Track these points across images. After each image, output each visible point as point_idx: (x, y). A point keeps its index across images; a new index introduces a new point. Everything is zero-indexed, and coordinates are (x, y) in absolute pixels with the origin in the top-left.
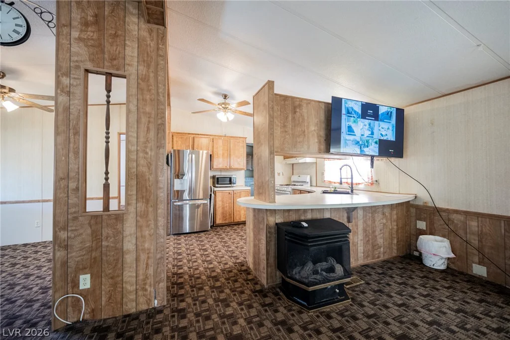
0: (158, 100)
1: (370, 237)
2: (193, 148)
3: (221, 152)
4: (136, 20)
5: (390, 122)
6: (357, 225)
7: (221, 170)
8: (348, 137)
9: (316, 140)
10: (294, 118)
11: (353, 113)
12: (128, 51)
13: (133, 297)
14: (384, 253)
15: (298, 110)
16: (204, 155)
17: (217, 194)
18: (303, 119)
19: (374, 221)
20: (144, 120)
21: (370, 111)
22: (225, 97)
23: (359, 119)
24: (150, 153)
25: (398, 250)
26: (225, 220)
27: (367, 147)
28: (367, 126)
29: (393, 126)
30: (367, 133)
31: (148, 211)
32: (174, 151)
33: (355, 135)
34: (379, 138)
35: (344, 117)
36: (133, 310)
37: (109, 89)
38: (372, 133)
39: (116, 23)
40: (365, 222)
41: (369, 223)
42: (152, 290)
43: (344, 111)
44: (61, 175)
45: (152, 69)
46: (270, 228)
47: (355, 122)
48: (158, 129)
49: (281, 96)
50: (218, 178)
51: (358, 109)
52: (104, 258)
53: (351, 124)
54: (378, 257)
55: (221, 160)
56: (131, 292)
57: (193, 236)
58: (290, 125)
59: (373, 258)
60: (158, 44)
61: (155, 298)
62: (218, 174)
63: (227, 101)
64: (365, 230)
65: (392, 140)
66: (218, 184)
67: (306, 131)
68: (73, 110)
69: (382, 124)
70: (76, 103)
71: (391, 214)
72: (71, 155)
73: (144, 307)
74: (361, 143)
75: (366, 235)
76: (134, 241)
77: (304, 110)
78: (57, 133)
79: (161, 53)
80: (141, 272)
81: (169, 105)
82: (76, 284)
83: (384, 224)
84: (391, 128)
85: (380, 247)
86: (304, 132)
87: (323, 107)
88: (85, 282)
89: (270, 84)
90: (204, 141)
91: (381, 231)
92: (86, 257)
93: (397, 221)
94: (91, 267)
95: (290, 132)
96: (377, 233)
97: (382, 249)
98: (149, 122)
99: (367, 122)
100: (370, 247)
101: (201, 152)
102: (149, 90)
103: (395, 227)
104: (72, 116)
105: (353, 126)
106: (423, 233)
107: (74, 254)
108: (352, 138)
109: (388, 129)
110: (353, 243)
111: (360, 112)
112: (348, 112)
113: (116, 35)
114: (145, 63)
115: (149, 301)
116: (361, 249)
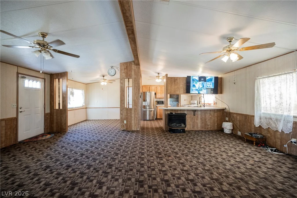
0: (138, 83)
1: (204, 121)
2: (149, 91)
3: (159, 92)
4: (134, 65)
5: (211, 82)
6: (198, 117)
7: (160, 98)
8: (193, 88)
9: (183, 90)
10: (174, 83)
11: (195, 80)
12: (132, 73)
13: (134, 127)
14: (210, 128)
15: (176, 81)
16: (153, 93)
17: (158, 107)
18: (178, 84)
19: (205, 116)
20: (136, 88)
21: (202, 79)
22: (159, 74)
23: (198, 82)
24: (137, 95)
25: (217, 127)
26: (161, 117)
27: (201, 91)
28: (201, 84)
29: (213, 83)
30: (201, 86)
31: (136, 108)
32: (143, 92)
34: (207, 88)
35: (191, 82)
36: (134, 130)
37: (129, 82)
38: (203, 86)
39: (130, 67)
40: (201, 116)
41: (203, 116)
42: (137, 126)
43: (191, 80)
44: (121, 100)
45: (137, 76)
46: (166, 115)
47: (196, 83)
49: (170, 77)
50: (158, 102)
51: (197, 79)
52: (128, 118)
53: (194, 84)
54: (208, 129)
55: (159, 95)
57: (149, 121)
58: (173, 86)
59: (205, 128)
60: (138, 70)
62: (158, 100)
63: (159, 75)
64: (201, 119)
65: (212, 88)
66: (158, 103)
67: (179, 87)
68: (123, 87)
69: (208, 83)
70: (123, 85)
71: (214, 114)
72: (123, 96)
73: (136, 130)
74: (198, 90)
75: (202, 120)
76: (134, 115)
77: (178, 81)
78: (120, 92)
79: (139, 72)
80: (135, 122)
81: (141, 77)
82: (124, 122)
83: (210, 118)
84: (212, 84)
85: (208, 126)
87: (185, 79)
88: (125, 122)
89: (167, 75)
90: (153, 88)
91: (209, 120)
92: (125, 117)
93: (217, 117)
94: (126, 119)
96: (207, 120)
97: (209, 126)
99: (201, 83)
100: (203, 125)
101: (152, 92)
102: (136, 81)
103: (216, 119)
106: (227, 121)
107: (123, 116)
108: (195, 88)
109: (211, 84)
110: (196, 122)
111: (198, 80)
112: (193, 80)
113: (130, 70)
114: (135, 74)
115: (137, 129)
116: (199, 125)
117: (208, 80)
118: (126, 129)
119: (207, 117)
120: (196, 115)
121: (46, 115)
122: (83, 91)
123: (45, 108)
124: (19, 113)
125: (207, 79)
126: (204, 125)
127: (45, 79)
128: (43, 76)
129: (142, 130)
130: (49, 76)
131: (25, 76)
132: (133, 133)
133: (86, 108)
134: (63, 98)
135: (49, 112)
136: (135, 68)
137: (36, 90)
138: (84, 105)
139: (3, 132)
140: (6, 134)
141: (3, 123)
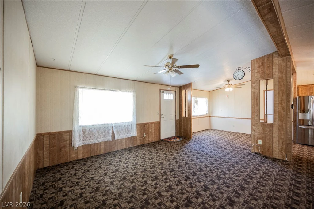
0: (287, 84)
4: (277, 58)
12: (274, 70)
13: (277, 153)
20: (281, 92)
24: (283, 104)
31: (283, 125)
32: (300, 97)
36: (277, 158)
37: (267, 84)
39: (269, 63)
42: (285, 153)
44: (253, 111)
45: (284, 73)
48: (287, 95)
52: (266, 137)
56: (275, 151)
60: (287, 63)
61: (286, 157)
68: (256, 93)
70: (257, 91)
72: (256, 105)
73: (281, 158)
76: (277, 135)
78: (252, 100)
80: (280, 146)
82: (257, 142)
92: (260, 135)
94: (262, 139)
98: (283, 93)
102: (283, 82)
104: (256, 95)
107: (257, 133)
113: (269, 66)
115: (283, 157)
118: (261, 153)
121: (176, 121)
122: (207, 99)
123: (176, 115)
124: (161, 119)
127: (176, 91)
128: (174, 89)
129: (296, 161)
130: (179, 88)
131: (164, 91)
132: (275, 163)
133: (210, 116)
134: (189, 107)
135: (179, 119)
136: (281, 62)
137: (170, 101)
138: (207, 113)
139: (153, 131)
140: (155, 132)
141: (153, 125)
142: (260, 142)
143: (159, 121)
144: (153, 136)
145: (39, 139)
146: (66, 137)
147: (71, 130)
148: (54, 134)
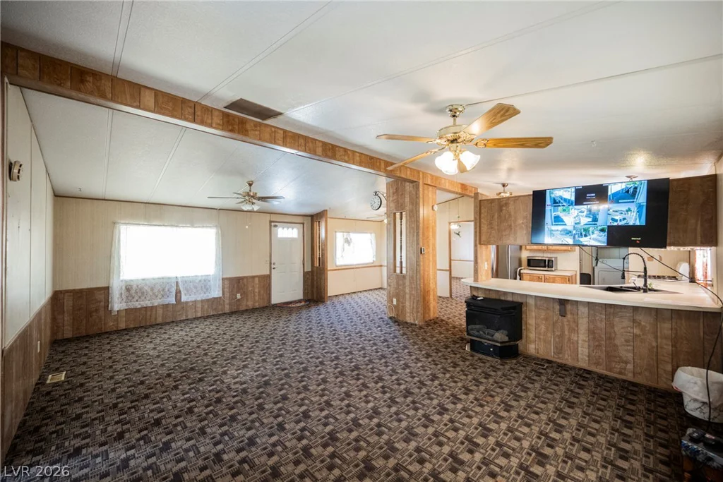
1: (604, 343)
4: (408, 184)
5: (633, 202)
6: (576, 322)
8: (554, 228)
9: (525, 232)
10: (500, 216)
11: (561, 201)
12: (406, 200)
13: (409, 315)
14: (635, 374)
15: (504, 208)
18: (510, 215)
19: (611, 326)
21: (591, 194)
23: (571, 207)
24: (414, 247)
27: (586, 236)
28: (586, 212)
29: (640, 206)
30: (586, 220)
31: (413, 276)
33: (565, 225)
34: (609, 224)
35: (548, 209)
36: (409, 321)
37: (401, 219)
38: (595, 220)
40: (592, 322)
41: (601, 325)
42: (415, 314)
43: (548, 201)
45: (414, 205)
47: (564, 210)
48: (417, 235)
49: (486, 200)
51: (570, 195)
52: (400, 294)
53: (558, 213)
56: (408, 312)
58: (495, 223)
59: (610, 370)
60: (416, 191)
64: (592, 332)
65: (638, 223)
67: (513, 225)
69: (614, 206)
70: (391, 227)
71: (655, 326)
74: (574, 232)
75: (594, 338)
76: (409, 289)
77: (511, 207)
79: (417, 196)
80: (411, 305)
82: (392, 302)
84: (635, 209)
86: (511, 225)
89: (477, 195)
91: (627, 341)
92: (395, 291)
93: (674, 340)
94: (396, 297)
95: (496, 227)
96: (617, 342)
97: (630, 367)
98: (414, 232)
99: (584, 208)
102: (413, 216)
103: (668, 347)
105: (562, 215)
107: (392, 289)
108: (560, 228)
109: (629, 210)
110: (569, 339)
111: (573, 198)
112: (555, 202)
113: (402, 195)
114: (412, 203)
115: (413, 320)
116: (583, 351)
117: (614, 195)
118: (395, 316)
119: (616, 329)
120: (569, 316)
121: (305, 274)
123: (303, 264)
124: (273, 270)
125: (609, 193)
126: (603, 356)
127: (303, 224)
128: (300, 220)
130: (310, 218)
131: (277, 224)
133: (381, 266)
134: (322, 250)
135: (310, 270)
136: (411, 189)
137: (292, 240)
138: (375, 259)
139: (257, 290)
140: (259, 292)
141: (257, 280)
142: (395, 300)
143: (268, 273)
144: (257, 298)
145: (57, 298)
146: (100, 296)
147: (107, 286)
148: (81, 291)
